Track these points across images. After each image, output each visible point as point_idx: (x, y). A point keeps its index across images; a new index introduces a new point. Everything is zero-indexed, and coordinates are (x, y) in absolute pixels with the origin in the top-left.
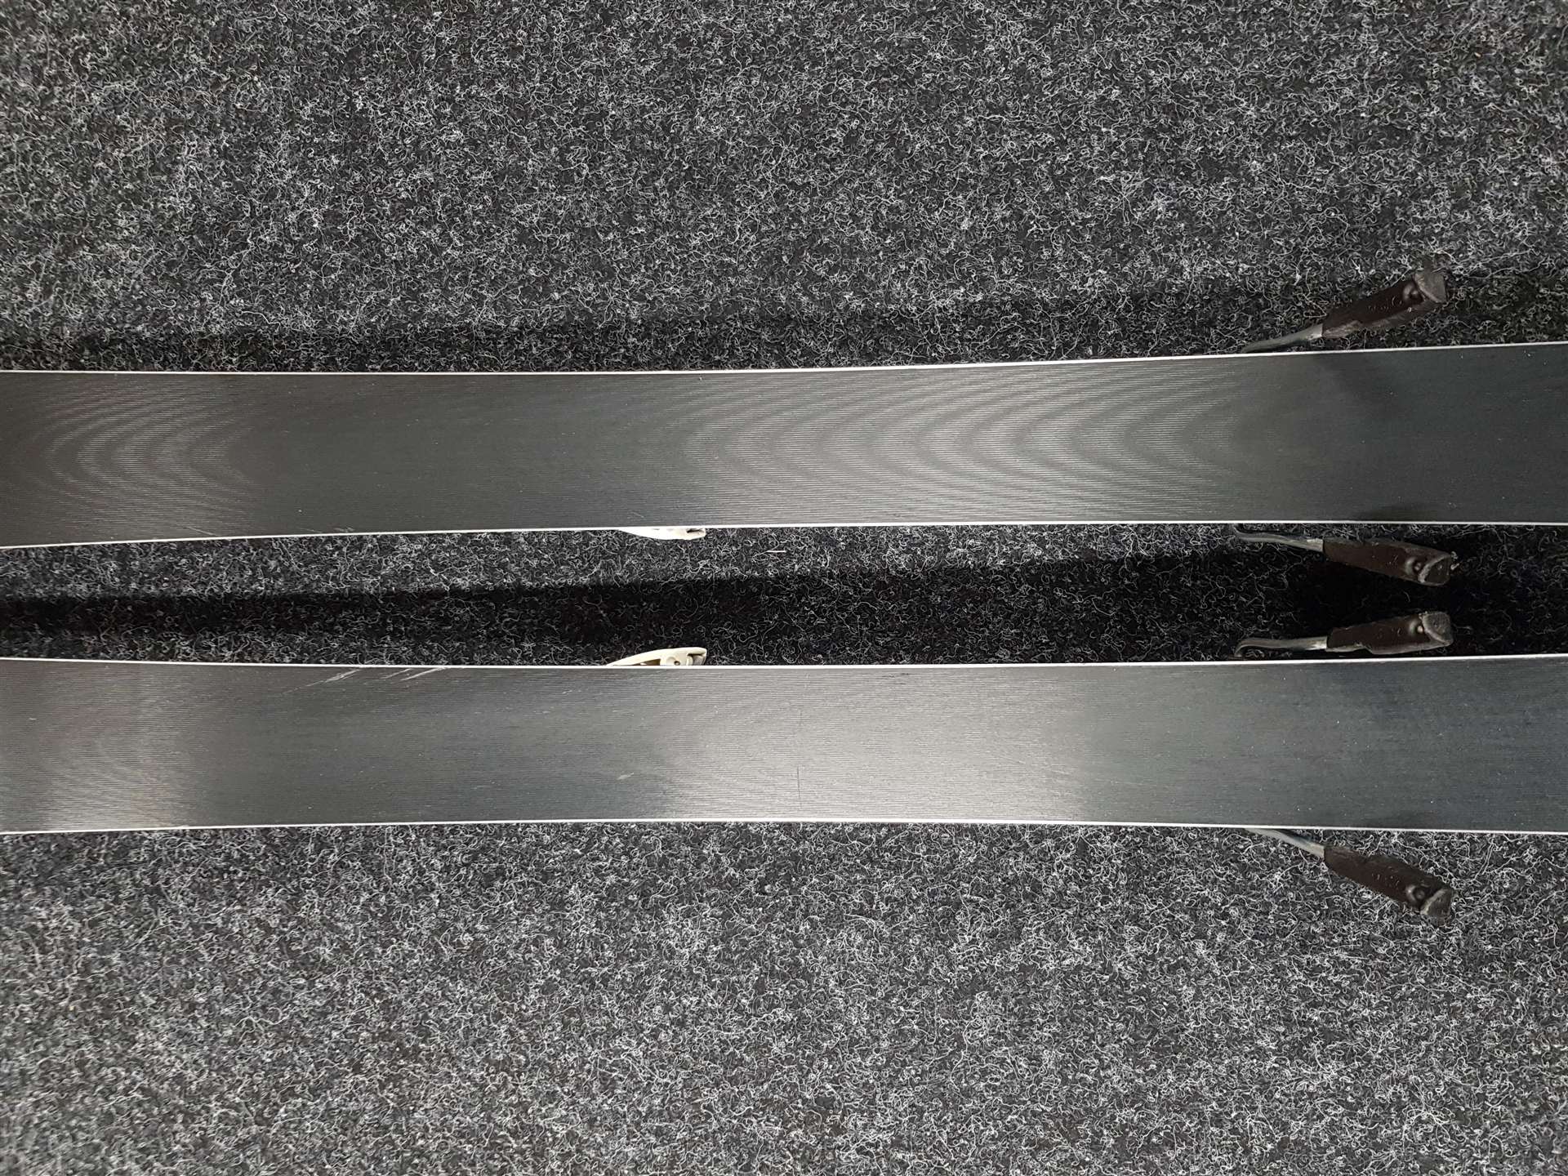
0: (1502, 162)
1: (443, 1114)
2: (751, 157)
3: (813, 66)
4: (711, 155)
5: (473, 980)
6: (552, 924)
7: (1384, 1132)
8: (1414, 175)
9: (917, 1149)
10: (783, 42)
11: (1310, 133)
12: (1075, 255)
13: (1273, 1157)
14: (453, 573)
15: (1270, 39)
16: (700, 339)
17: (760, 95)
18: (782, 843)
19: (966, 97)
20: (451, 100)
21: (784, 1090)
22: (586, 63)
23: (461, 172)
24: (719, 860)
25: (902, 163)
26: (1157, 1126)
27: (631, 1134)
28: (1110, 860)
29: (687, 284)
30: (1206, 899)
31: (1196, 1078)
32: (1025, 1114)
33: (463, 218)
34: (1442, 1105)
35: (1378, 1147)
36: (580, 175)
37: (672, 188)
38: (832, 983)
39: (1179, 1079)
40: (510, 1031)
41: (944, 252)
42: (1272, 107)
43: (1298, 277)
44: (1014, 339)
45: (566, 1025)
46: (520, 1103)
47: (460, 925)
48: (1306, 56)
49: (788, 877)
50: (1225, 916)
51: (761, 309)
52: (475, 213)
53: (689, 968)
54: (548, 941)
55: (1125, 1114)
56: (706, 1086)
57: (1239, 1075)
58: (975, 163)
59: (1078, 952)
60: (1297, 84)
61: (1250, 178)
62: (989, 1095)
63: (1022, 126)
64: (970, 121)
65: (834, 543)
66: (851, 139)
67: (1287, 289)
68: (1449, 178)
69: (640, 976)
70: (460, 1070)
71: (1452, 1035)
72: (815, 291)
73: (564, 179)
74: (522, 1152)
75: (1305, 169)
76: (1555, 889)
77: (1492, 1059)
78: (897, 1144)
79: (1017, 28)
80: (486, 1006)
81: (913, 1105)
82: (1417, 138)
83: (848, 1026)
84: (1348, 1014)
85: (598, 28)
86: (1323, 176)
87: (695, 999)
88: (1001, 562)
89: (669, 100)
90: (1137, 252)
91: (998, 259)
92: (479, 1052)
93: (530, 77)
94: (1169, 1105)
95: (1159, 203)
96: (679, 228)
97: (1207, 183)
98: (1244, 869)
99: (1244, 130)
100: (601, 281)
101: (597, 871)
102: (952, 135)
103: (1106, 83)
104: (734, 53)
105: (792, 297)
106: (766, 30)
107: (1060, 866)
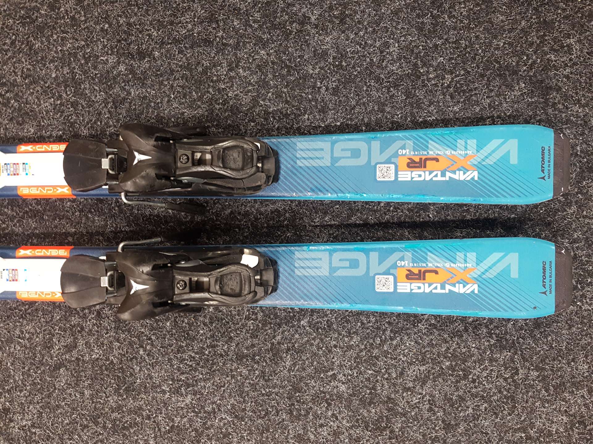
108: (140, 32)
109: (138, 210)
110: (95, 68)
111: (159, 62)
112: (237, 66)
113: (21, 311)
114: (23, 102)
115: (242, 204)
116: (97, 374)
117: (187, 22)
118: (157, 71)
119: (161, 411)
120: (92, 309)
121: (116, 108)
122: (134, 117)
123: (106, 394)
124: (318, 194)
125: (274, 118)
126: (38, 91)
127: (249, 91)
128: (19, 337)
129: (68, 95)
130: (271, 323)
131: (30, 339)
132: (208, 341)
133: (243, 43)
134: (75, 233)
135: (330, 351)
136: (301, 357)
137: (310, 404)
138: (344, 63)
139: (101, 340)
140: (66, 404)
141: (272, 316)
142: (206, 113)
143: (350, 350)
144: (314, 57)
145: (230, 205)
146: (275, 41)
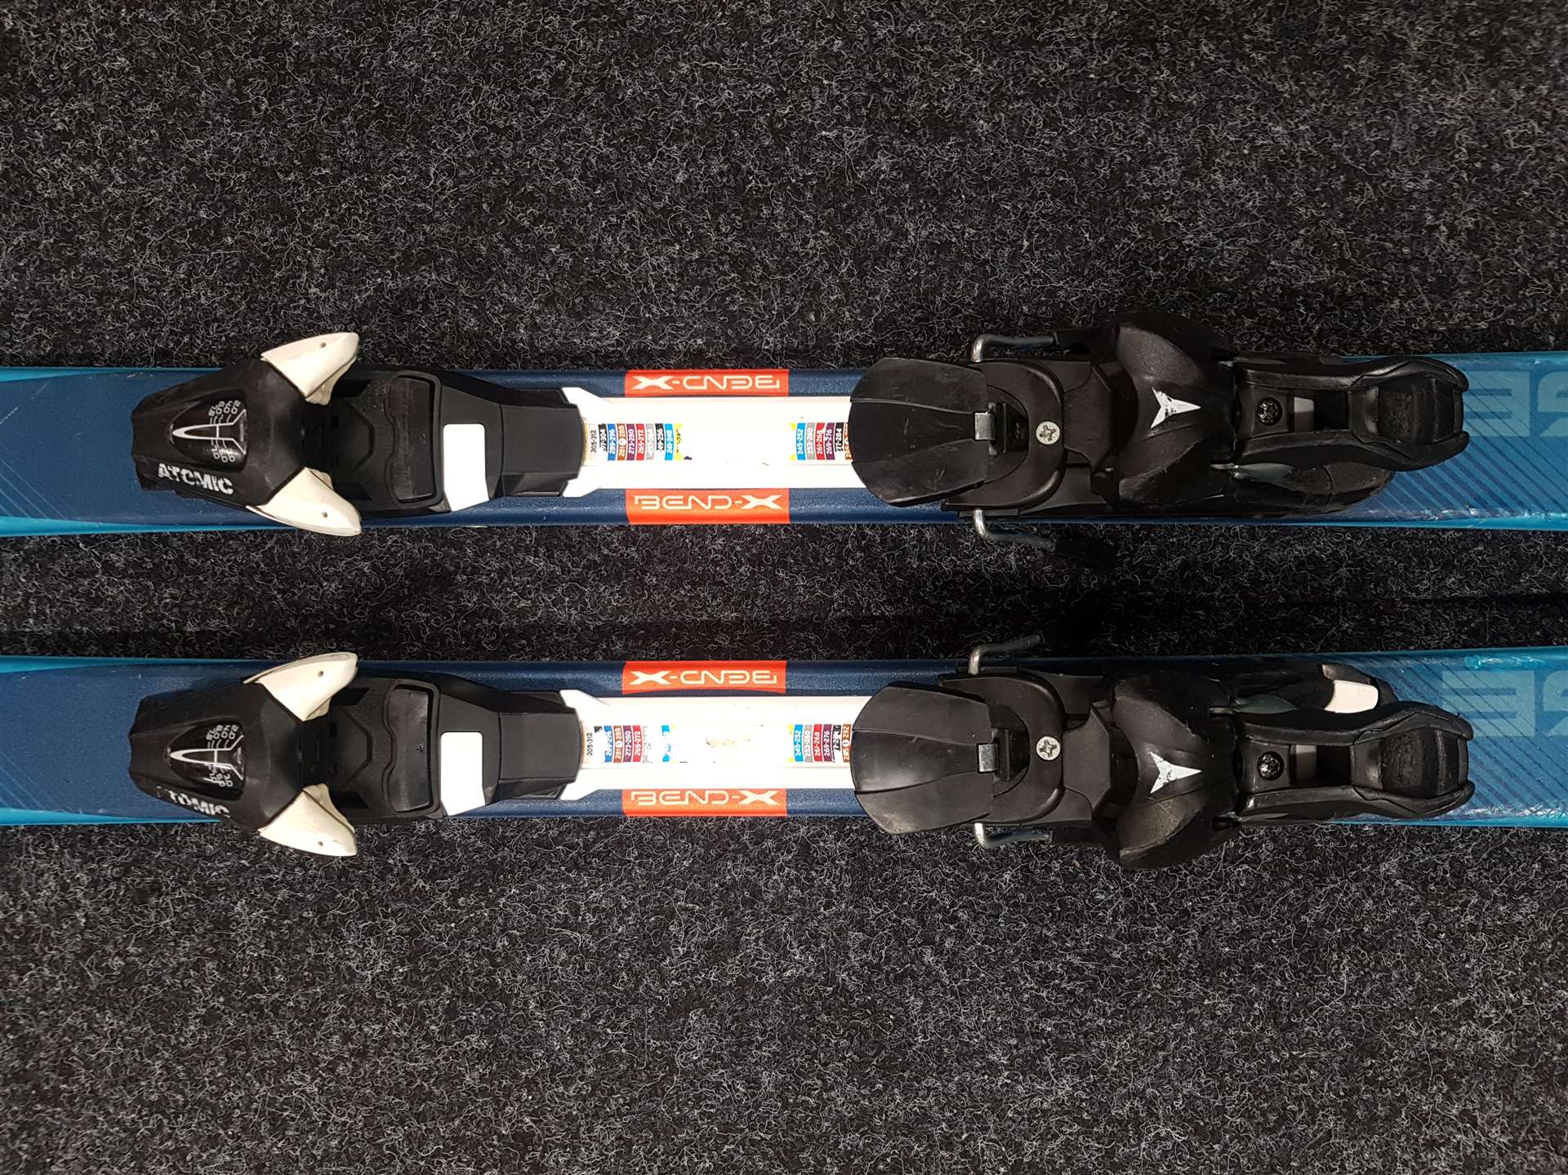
108: (937, 64)
109: (921, 559)
110: (805, 160)
111: (989, 150)
112: (1206, 166)
113: (572, 847)
114: (586, 252)
115: (1216, 542)
116: (798, 1023)
117: (1068, 41)
118: (982, 173)
119: (985, 1122)
120: (785, 838)
121: (862, 274)
122: (913, 299)
123: (824, 1081)
124: (1494, 513)
125: (1309, 308)
126: (633, 220)
127: (1239, 233)
128: (565, 924)
129: (724, 236)
130: (1296, 871)
131: (598, 930)
132: (1121, 923)
133: (1225, 104)
134: (738, 624)
135: (1458, 943)
136: (1378, 961)
137: (1403, 1088)
138: (1497, 167)
139: (813, 924)
140: (703, 1114)
141: (1299, 851)
142: (1120, 292)
143: (1512, 938)
144: (1418, 146)
145: (1180, 544)
146: (1312, 100)
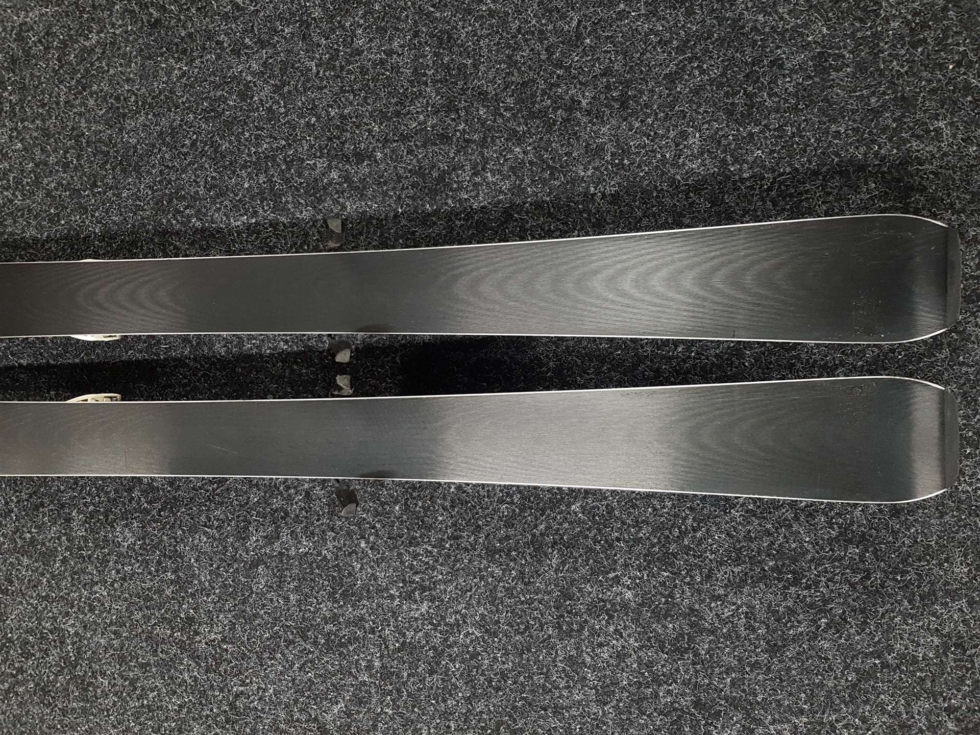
0: (495, 151)
1: (19, 622)
2: (150, 153)
3: (176, 109)
4: (131, 153)
5: (31, 556)
6: (65, 530)
7: (452, 639)
8: (454, 158)
9: (232, 643)
10: (162, 97)
11: (404, 138)
12: (298, 201)
13: (399, 650)
14: (20, 358)
15: (385, 92)
16: (127, 242)
17: (152, 124)
18: (169, 491)
19: (246, 123)
20: (16, 129)
21: (172, 613)
22: (75, 110)
23: (21, 163)
24: (140, 499)
25: (217, 156)
26: (344, 633)
27: (103, 634)
28: (320, 499)
29: (121, 215)
30: (364, 519)
31: (362, 609)
32: (282, 626)
33: (22, 186)
34: (479, 626)
35: (449, 646)
36: (72, 164)
37: (113, 169)
38: (193, 560)
39: (354, 610)
40: (48, 581)
41: (237, 198)
42: (386, 126)
43: (400, 210)
44: (271, 241)
45: (73, 579)
46: (54, 617)
47: (25, 529)
48: (401, 100)
49: (171, 508)
50: (374, 527)
51: (154, 228)
52: (27, 183)
53: (127, 552)
54: (64, 538)
55: (329, 627)
56: (136, 610)
57: (383, 608)
58: (249, 155)
59: (306, 545)
60: (398, 114)
61: (376, 161)
62: (266, 617)
63: (271, 136)
64: (247, 135)
65: (190, 342)
66: (194, 144)
67: (396, 216)
68: (470, 160)
69: (105, 556)
70: (26, 600)
71: (482, 590)
72: (179, 218)
73: (66, 166)
74: (55, 641)
75: (402, 157)
76: (529, 516)
77: (502, 602)
78: (224, 640)
79: (268, 89)
80: (37, 569)
81: (231, 621)
82: (455, 140)
83: (200, 582)
84: (433, 578)
85: (81, 93)
86: (411, 160)
87: (130, 568)
88: (268, 351)
89: (111, 127)
90: (326, 199)
91: (262, 202)
92: (35, 591)
93: (51, 117)
94: (350, 623)
95: (334, 175)
96: (117, 188)
97: (357, 163)
98: (383, 504)
99: (373, 138)
100: (83, 214)
101: (85, 504)
102: (240, 141)
103: (309, 115)
104: (140, 103)
105: (169, 221)
106: (154, 92)
107: (296, 503)
